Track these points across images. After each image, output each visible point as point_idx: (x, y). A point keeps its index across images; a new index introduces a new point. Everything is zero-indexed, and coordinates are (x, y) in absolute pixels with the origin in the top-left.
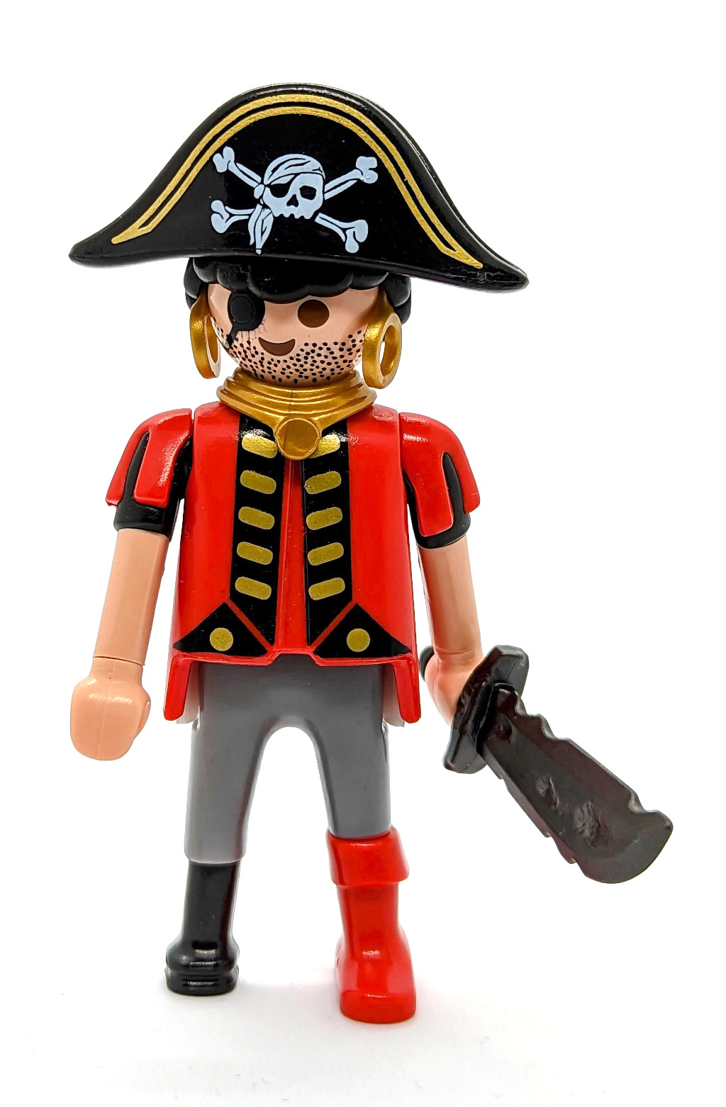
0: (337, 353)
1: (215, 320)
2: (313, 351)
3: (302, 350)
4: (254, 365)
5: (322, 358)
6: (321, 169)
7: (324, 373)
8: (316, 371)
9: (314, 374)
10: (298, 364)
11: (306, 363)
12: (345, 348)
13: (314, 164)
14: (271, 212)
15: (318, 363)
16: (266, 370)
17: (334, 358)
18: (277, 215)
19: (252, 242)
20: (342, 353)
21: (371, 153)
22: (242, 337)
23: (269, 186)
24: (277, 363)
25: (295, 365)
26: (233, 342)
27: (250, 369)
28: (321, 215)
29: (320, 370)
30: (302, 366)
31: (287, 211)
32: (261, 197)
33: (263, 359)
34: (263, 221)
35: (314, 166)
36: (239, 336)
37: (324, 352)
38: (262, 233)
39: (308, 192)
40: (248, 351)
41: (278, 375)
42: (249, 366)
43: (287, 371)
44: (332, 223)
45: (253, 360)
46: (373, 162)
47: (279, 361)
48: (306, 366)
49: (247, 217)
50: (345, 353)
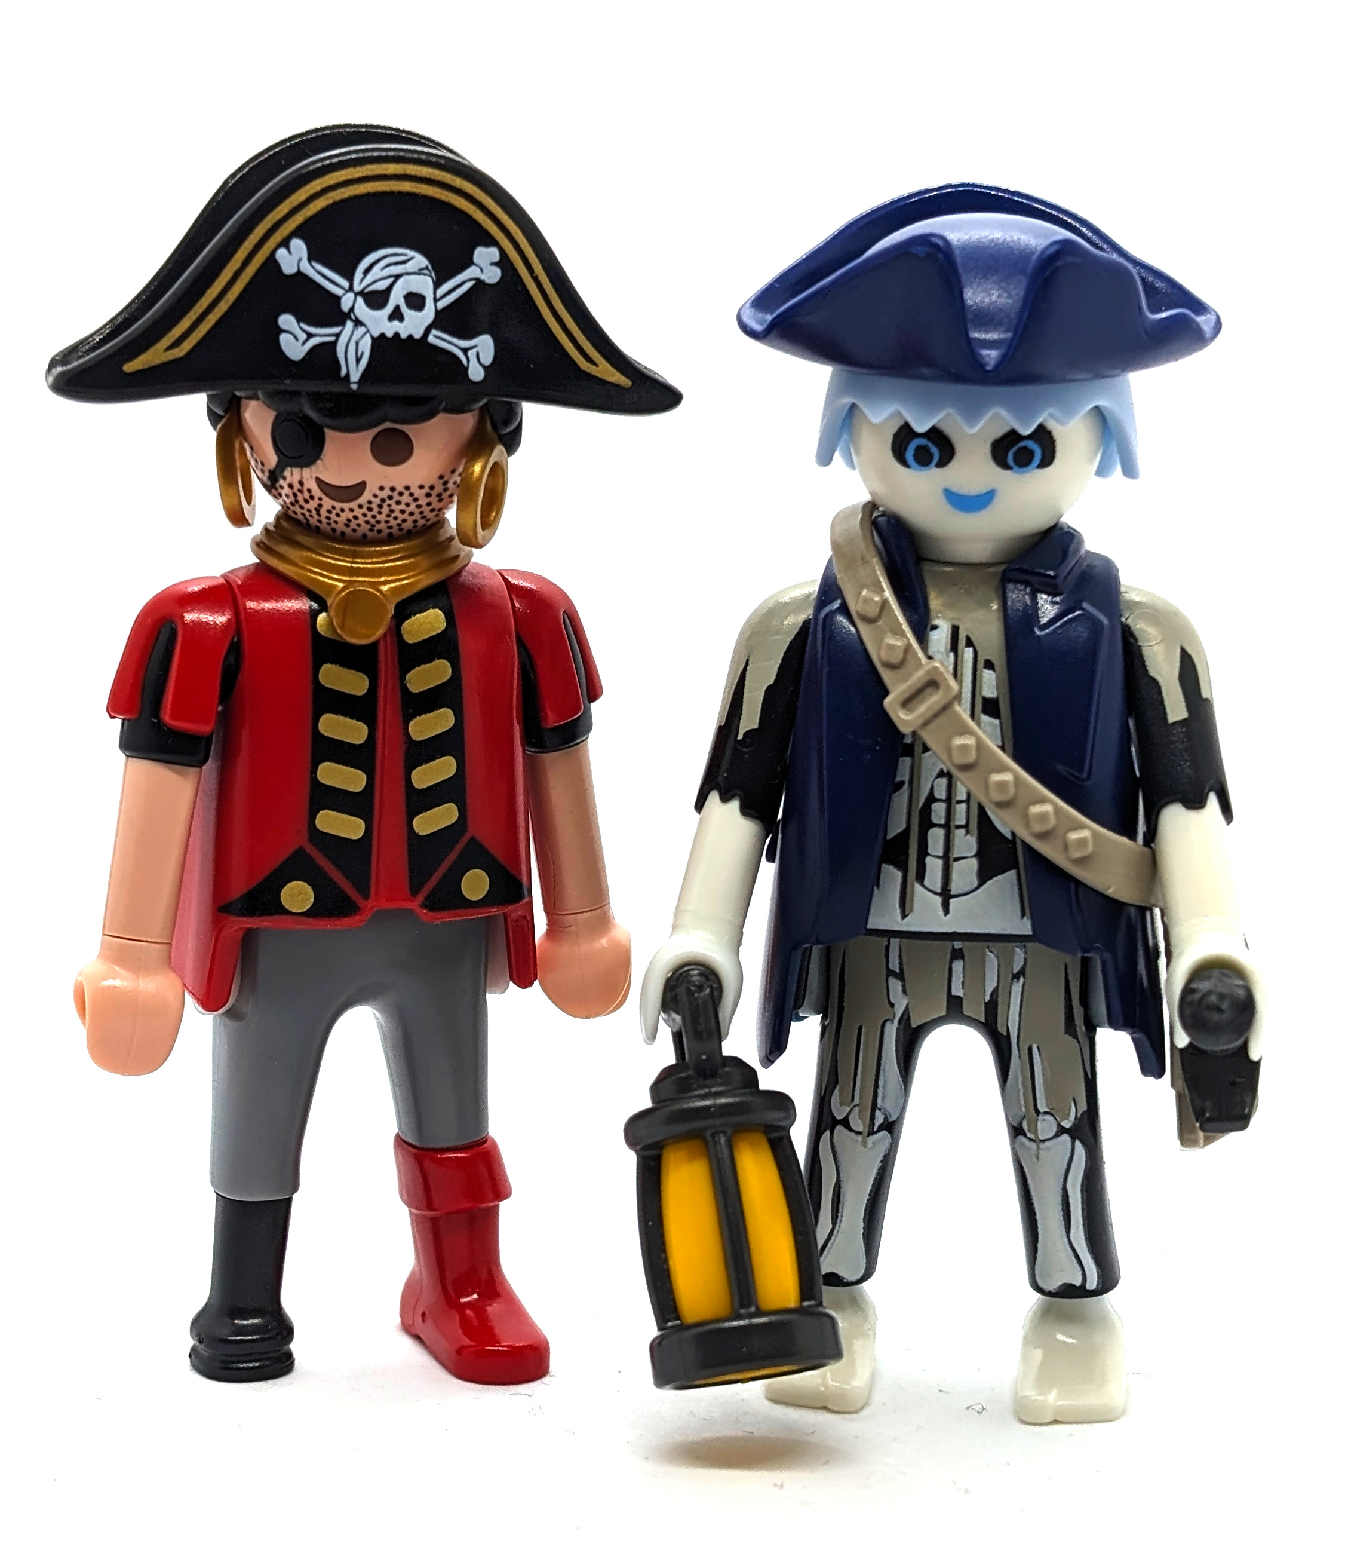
0: (423, 501)
1: (252, 448)
2: (390, 498)
3: (375, 496)
4: (307, 514)
5: (402, 507)
6: (430, 268)
7: (404, 526)
8: (393, 523)
9: (390, 528)
10: (370, 514)
11: (380, 513)
12: (434, 493)
13: (419, 260)
14: (368, 331)
15: (397, 514)
16: (325, 521)
17: (419, 506)
18: (376, 334)
19: (343, 372)
20: (428, 500)
21: (490, 241)
22: (293, 475)
23: (361, 293)
24: (340, 512)
25: (365, 515)
26: (277, 481)
27: (301, 518)
28: (434, 332)
29: (399, 521)
30: (374, 517)
31: (391, 329)
32: (352, 309)
33: (320, 506)
34: (357, 343)
35: (419, 263)
36: (287, 473)
37: (406, 498)
38: (358, 360)
39: (415, 301)
40: (299, 494)
41: (340, 527)
42: (299, 514)
43: (353, 524)
44: (449, 342)
45: (306, 506)
46: (493, 253)
47: (342, 510)
48: (379, 517)
49: (333, 339)
50: (434, 499)
